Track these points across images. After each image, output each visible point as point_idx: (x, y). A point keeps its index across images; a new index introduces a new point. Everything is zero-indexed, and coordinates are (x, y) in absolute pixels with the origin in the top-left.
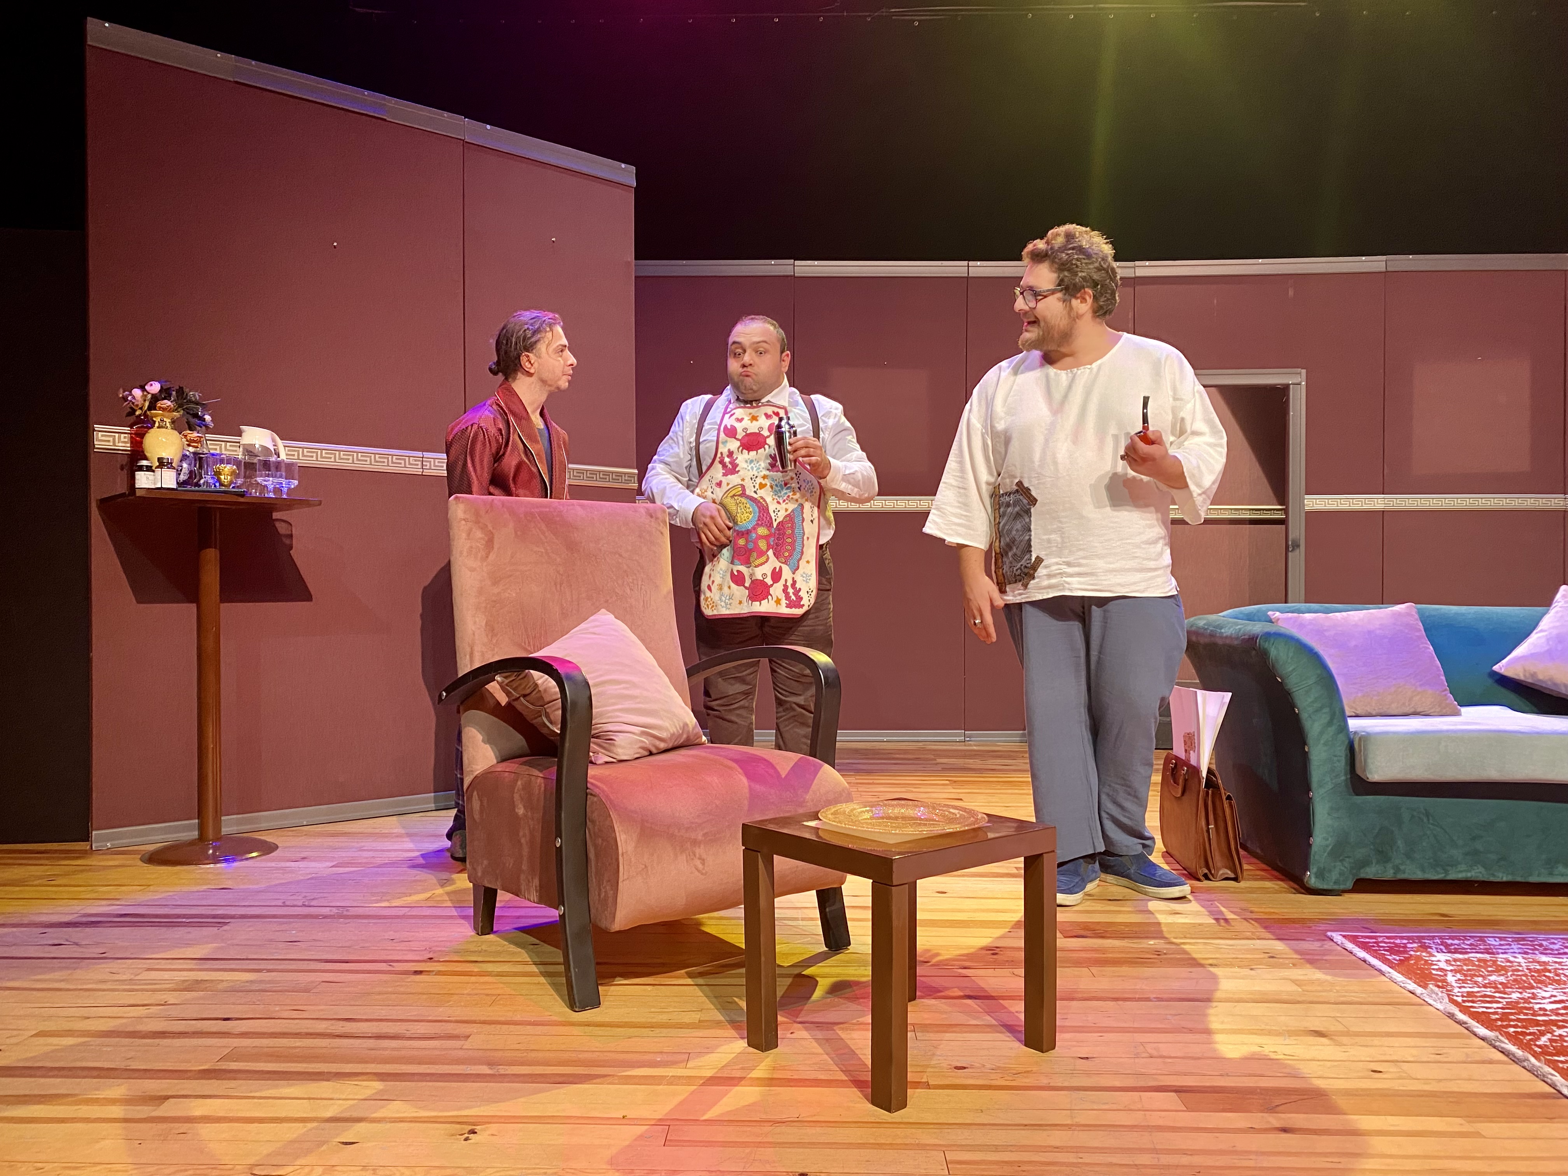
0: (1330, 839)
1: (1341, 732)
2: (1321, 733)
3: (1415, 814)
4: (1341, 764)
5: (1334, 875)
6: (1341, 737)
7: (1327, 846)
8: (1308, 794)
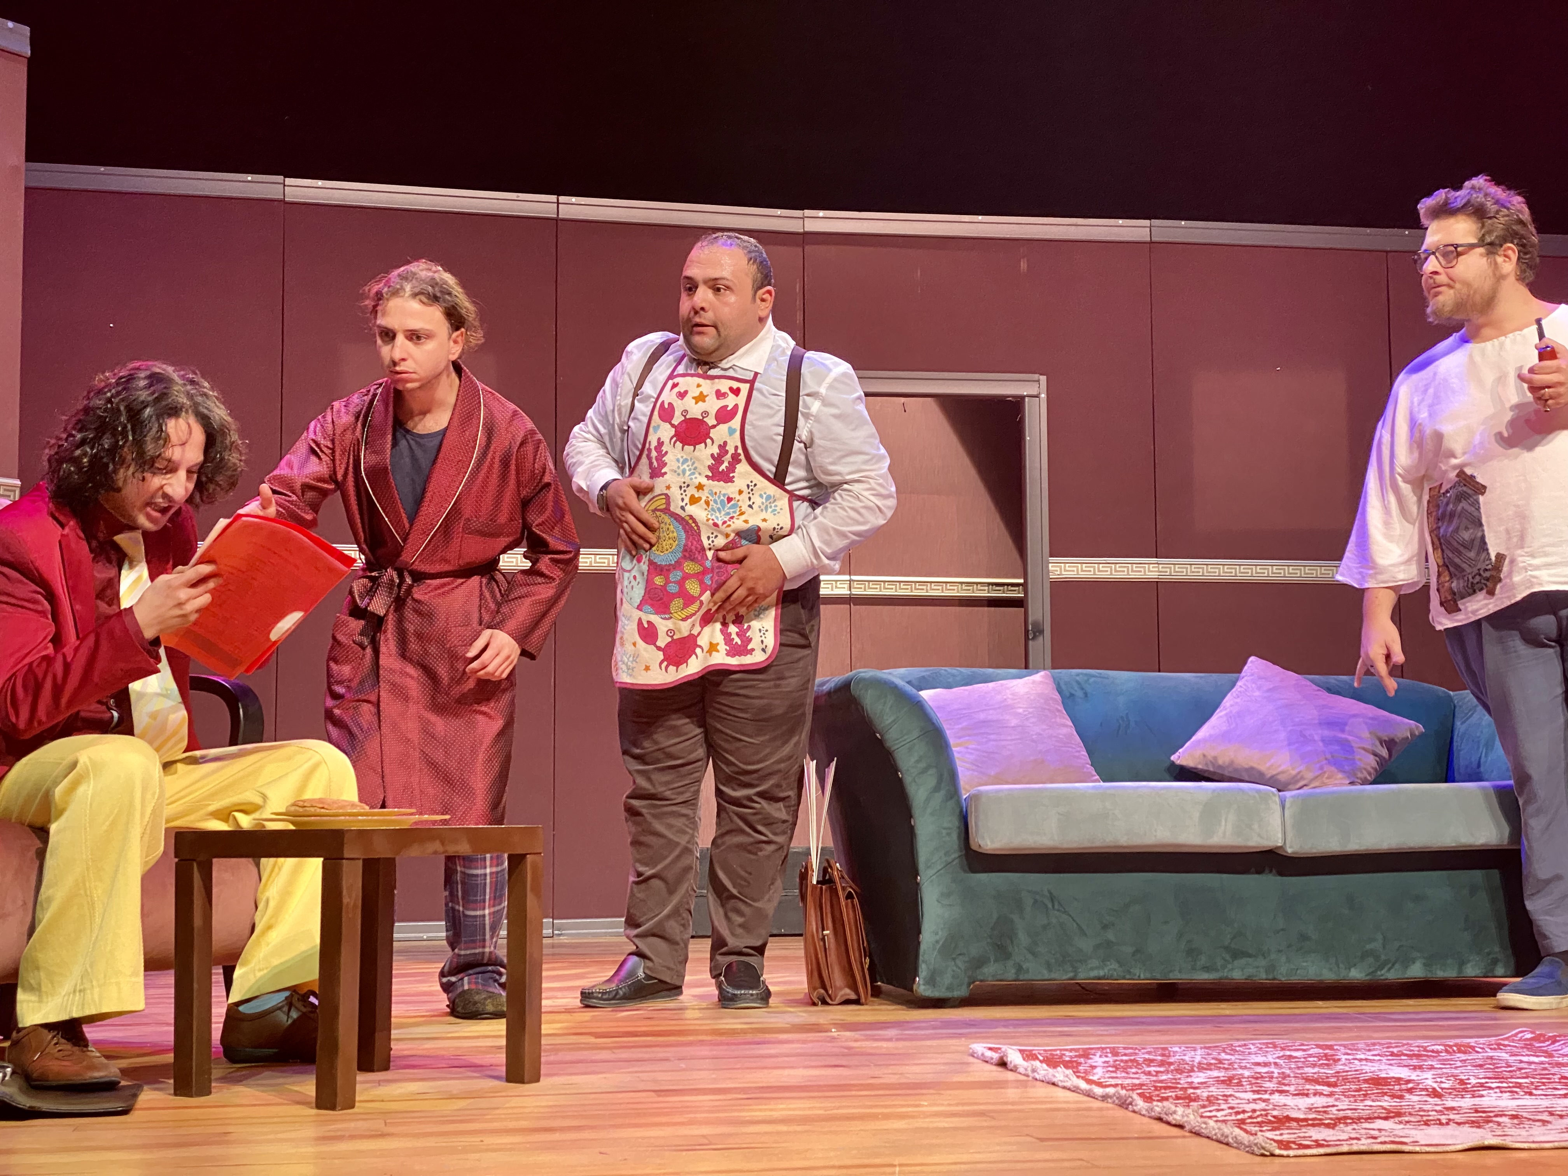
0: (940, 933)
1: (951, 798)
2: (928, 800)
3: (1038, 897)
4: (953, 840)
5: (947, 979)
6: (951, 804)
7: (937, 942)
8: (916, 878)
